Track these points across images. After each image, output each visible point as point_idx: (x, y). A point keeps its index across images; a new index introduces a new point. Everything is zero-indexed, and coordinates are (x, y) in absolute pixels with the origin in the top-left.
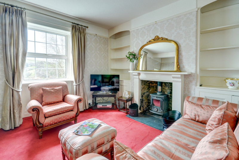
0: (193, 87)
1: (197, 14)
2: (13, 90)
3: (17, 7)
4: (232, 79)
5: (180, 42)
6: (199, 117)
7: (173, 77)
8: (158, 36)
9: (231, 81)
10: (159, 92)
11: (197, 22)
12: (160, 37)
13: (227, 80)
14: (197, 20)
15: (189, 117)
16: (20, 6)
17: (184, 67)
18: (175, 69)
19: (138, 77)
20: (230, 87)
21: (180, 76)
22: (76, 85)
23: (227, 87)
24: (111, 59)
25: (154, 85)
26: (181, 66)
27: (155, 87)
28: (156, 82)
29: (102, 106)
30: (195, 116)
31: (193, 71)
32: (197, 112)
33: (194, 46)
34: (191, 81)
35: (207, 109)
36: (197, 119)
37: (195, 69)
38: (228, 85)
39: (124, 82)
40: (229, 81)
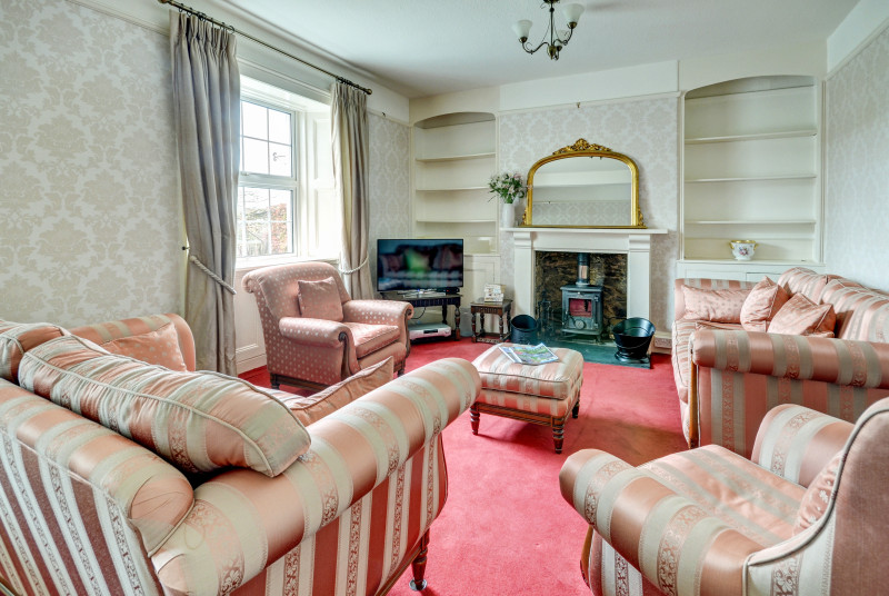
0: (673, 261)
1: (679, 103)
2: (222, 287)
3: (213, 22)
4: (743, 242)
5: (643, 160)
6: (714, 311)
7: (631, 242)
8: (584, 141)
9: (742, 246)
10: (584, 281)
11: (678, 121)
12: (591, 142)
13: (733, 244)
14: (678, 115)
15: (696, 316)
16: (220, 20)
17: (651, 217)
18: (634, 222)
19: (529, 243)
20: (740, 257)
21: (648, 238)
22: (352, 274)
23: (733, 258)
24: (418, 192)
25: (557, 264)
26: (645, 214)
27: (560, 270)
28: (575, 255)
29: (426, 332)
30: (708, 311)
31: (673, 227)
32: (711, 303)
33: (673, 172)
34: (668, 249)
35: (728, 296)
36: (712, 316)
37: (676, 221)
38: (736, 253)
39: (475, 259)
40: (737, 246)
